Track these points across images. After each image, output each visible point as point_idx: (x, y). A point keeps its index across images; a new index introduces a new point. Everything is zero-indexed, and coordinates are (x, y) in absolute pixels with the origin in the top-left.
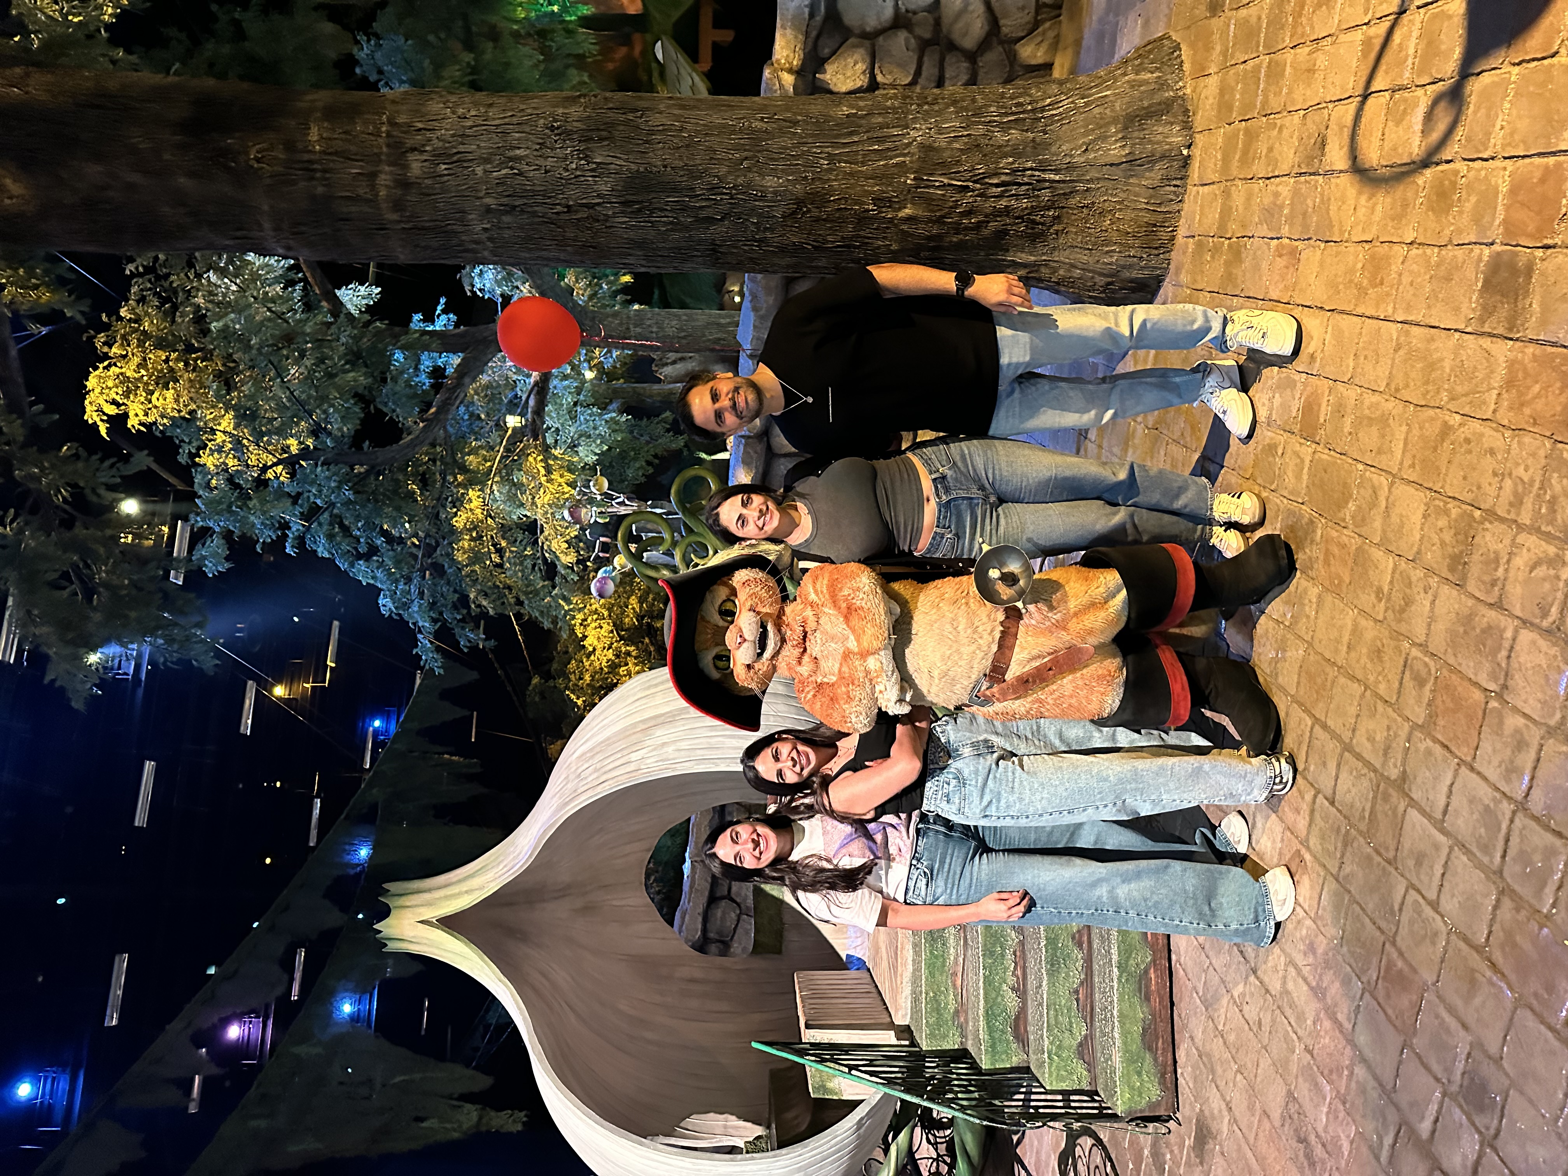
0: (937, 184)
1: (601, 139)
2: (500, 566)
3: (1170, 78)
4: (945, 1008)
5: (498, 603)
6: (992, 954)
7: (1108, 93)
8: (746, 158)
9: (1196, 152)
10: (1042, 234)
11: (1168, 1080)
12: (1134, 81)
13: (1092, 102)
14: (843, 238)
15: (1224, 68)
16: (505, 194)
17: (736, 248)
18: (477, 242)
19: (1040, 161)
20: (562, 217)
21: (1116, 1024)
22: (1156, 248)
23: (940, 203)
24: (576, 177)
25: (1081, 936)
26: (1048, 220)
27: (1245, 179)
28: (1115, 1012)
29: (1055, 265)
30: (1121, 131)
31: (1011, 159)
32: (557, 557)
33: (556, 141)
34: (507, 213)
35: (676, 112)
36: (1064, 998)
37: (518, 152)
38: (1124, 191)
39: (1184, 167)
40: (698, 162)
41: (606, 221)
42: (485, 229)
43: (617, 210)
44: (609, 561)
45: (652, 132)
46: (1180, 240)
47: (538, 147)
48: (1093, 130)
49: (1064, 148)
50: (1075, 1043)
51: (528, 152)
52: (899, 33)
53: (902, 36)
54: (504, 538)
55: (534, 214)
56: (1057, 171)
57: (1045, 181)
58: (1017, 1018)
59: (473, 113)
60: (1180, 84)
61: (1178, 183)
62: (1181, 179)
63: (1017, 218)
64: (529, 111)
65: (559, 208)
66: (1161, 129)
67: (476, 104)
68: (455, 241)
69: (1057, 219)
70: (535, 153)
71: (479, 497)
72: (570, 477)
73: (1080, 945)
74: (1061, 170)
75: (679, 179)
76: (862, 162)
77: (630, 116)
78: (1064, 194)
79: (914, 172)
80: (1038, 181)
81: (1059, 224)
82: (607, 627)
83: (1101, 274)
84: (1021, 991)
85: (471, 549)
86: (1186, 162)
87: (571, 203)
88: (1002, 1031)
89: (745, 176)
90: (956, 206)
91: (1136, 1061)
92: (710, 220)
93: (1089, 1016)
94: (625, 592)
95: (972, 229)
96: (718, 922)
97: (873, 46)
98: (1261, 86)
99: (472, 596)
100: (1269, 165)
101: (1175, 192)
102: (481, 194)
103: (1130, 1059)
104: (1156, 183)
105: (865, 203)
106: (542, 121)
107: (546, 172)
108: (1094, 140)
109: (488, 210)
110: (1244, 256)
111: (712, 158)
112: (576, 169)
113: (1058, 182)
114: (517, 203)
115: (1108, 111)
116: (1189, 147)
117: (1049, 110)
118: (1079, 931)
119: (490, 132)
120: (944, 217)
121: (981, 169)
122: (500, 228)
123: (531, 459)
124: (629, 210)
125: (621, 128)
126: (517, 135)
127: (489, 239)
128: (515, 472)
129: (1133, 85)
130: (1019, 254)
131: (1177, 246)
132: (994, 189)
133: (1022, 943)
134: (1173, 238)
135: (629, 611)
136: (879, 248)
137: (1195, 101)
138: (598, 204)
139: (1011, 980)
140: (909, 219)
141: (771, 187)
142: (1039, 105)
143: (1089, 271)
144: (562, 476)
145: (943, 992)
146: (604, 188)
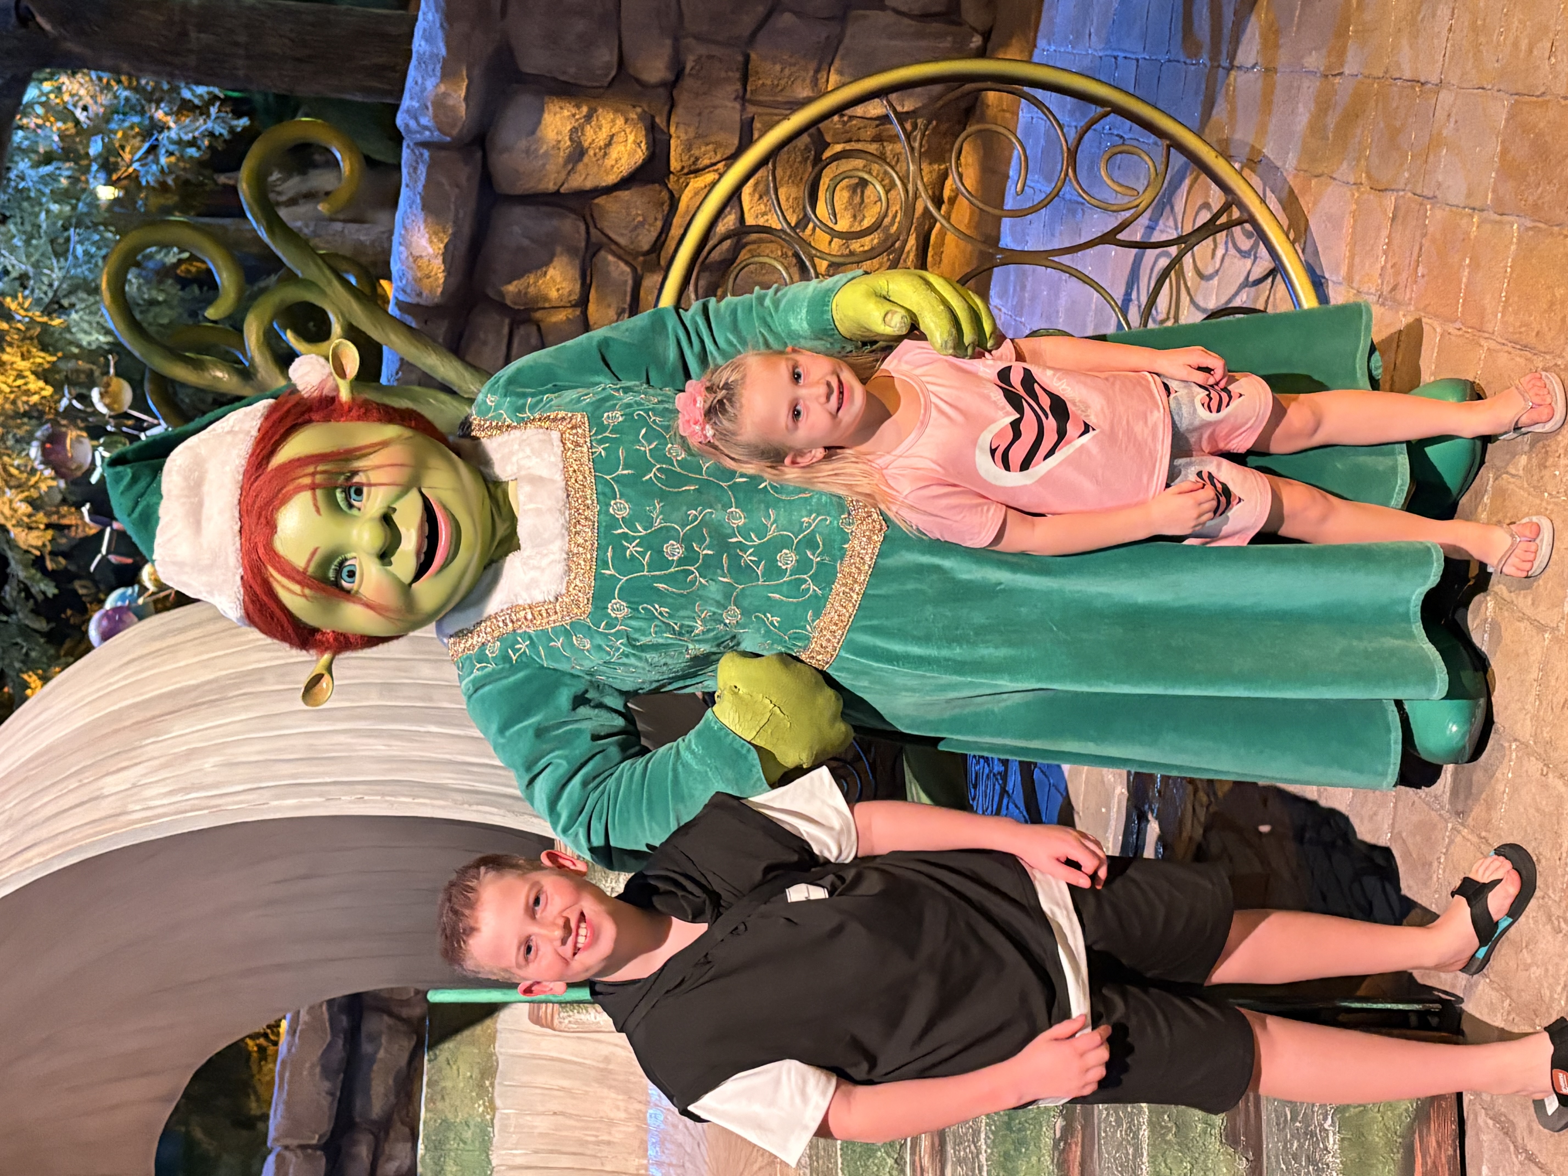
44: (129, 575)
72: (42, 358)
144: (24, 356)
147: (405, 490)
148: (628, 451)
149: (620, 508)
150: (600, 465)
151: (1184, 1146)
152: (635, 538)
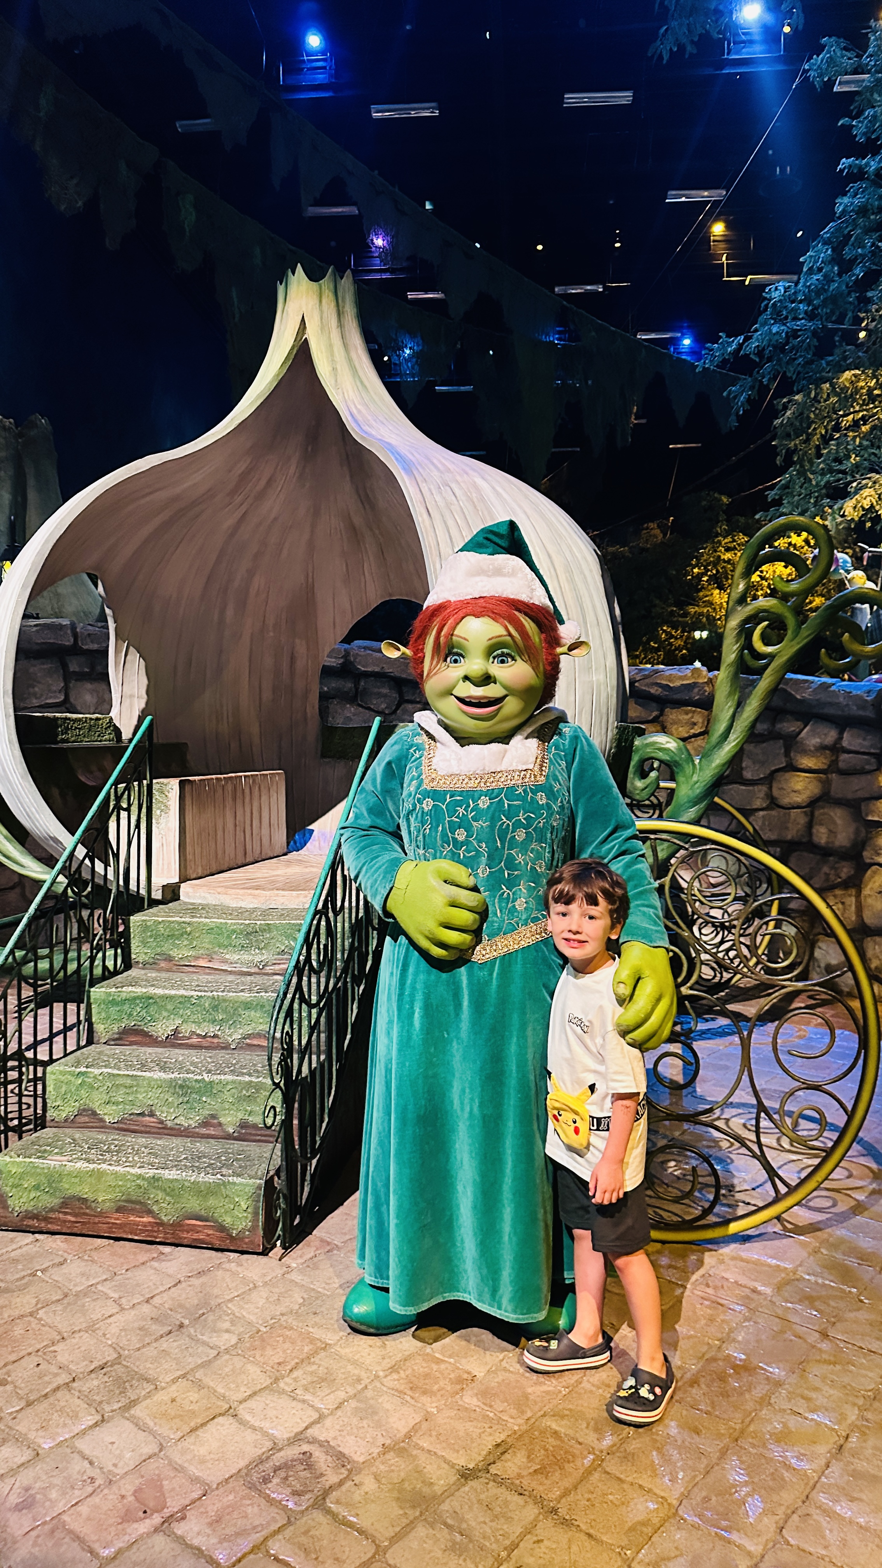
4: (174, 944)
5: (789, 429)
6: (215, 1008)
11: (31, 1222)
21: (92, 1166)
25: (213, 1125)
28: (104, 1166)
32: (851, 497)
36: (144, 1098)
50: (95, 1106)
58: (146, 1034)
73: (205, 1124)
84: (174, 1040)
88: (130, 1015)
91: (50, 1186)
93: (125, 1127)
96: (376, 690)
103: (53, 1179)
118: (220, 1124)
133: (226, 1047)
139: (186, 1029)
145: (191, 943)
147: (505, 687)
148: (519, 806)
149: (484, 803)
150: (511, 791)
151: (240, 1099)
152: (467, 812)
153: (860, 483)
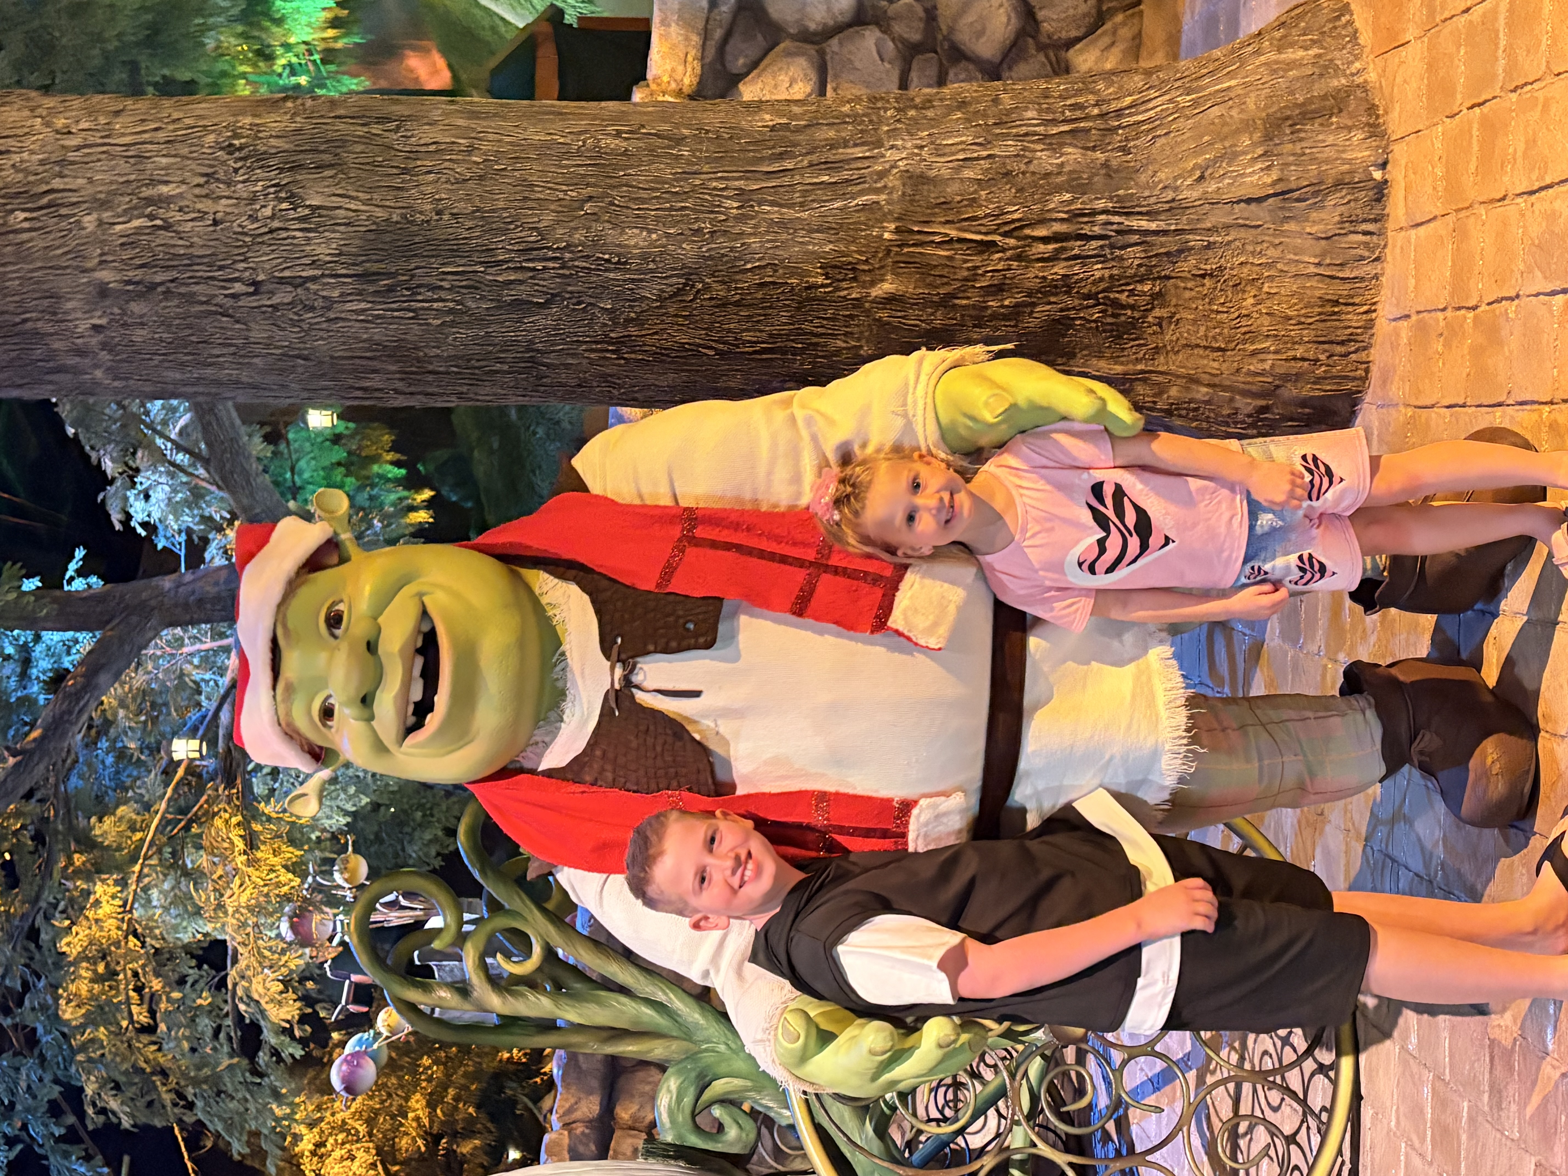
0: (938, 239)
1: (320, 167)
2: (150, 1029)
3: (1340, 58)
5: (141, 1103)
7: (1233, 83)
8: (590, 198)
9: (1396, 174)
10: (1133, 324)
12: (1277, 62)
13: (1207, 98)
14: (771, 336)
15: (1431, 27)
16: (138, 262)
17: (574, 355)
18: (80, 352)
19: (1120, 199)
20: (243, 302)
22: (1342, 343)
23: (945, 272)
24: (271, 231)
26: (1142, 301)
27: (1492, 201)
29: (1160, 379)
30: (1261, 143)
31: (1067, 196)
32: (262, 1012)
33: (236, 171)
34: (140, 296)
35: (461, 122)
37: (164, 189)
38: (1276, 246)
39: (1378, 200)
40: (501, 204)
41: (329, 309)
42: (96, 328)
43: (348, 289)
44: (366, 1022)
45: (414, 155)
46: (1383, 325)
47: (202, 180)
48: (1210, 144)
49: (1161, 175)
51: (184, 188)
52: (867, 33)
53: (871, 37)
54: (157, 975)
55: (190, 299)
56: (1151, 215)
57: (1131, 231)
59: (84, 125)
60: (1357, 65)
61: (1370, 227)
62: (1375, 221)
63: (1088, 297)
64: (188, 121)
65: (238, 287)
66: (1330, 139)
67: (91, 113)
68: (38, 353)
69: (1158, 297)
70: (197, 191)
71: (113, 897)
72: (291, 853)
74: (1158, 213)
75: (465, 234)
76: (802, 204)
77: (376, 129)
78: (1168, 254)
79: (898, 219)
80: (1118, 232)
81: (1162, 306)
82: (364, 1156)
83: (1245, 393)
85: (93, 997)
86: (1380, 191)
87: (261, 277)
89: (588, 229)
90: (974, 278)
92: (521, 306)
94: (402, 1087)
95: (1005, 317)
97: (822, 54)
98: (1502, 43)
99: (89, 1091)
100: (1532, 170)
101: (1366, 245)
102: (90, 265)
104: (1332, 229)
105: (808, 274)
106: (211, 138)
107: (216, 223)
108: (1215, 160)
109: (103, 291)
110: (1504, 333)
111: (525, 199)
112: (273, 217)
113: (1156, 233)
114: (158, 279)
115: (1234, 113)
116: (1384, 165)
117: (1131, 115)
119: (113, 157)
120: (953, 296)
121: (1016, 213)
122: (125, 325)
123: (218, 822)
124: (371, 289)
125: (359, 148)
126: (164, 161)
127: (104, 346)
128: (189, 849)
129: (1273, 69)
130: (1094, 361)
131: (1378, 340)
132: (1042, 247)
134: (1369, 325)
135: (410, 1125)
136: (839, 351)
137: (1386, 92)
138: (313, 279)
140: (890, 300)
141: (635, 246)
142: (1114, 106)
143: (1225, 388)
144: (276, 852)
146: (323, 250)
153: (241, 999)
